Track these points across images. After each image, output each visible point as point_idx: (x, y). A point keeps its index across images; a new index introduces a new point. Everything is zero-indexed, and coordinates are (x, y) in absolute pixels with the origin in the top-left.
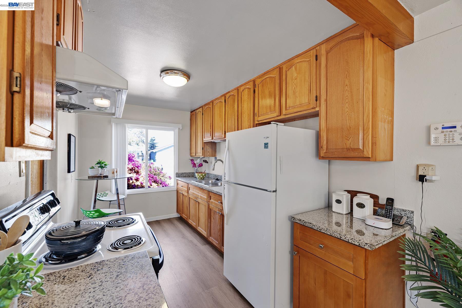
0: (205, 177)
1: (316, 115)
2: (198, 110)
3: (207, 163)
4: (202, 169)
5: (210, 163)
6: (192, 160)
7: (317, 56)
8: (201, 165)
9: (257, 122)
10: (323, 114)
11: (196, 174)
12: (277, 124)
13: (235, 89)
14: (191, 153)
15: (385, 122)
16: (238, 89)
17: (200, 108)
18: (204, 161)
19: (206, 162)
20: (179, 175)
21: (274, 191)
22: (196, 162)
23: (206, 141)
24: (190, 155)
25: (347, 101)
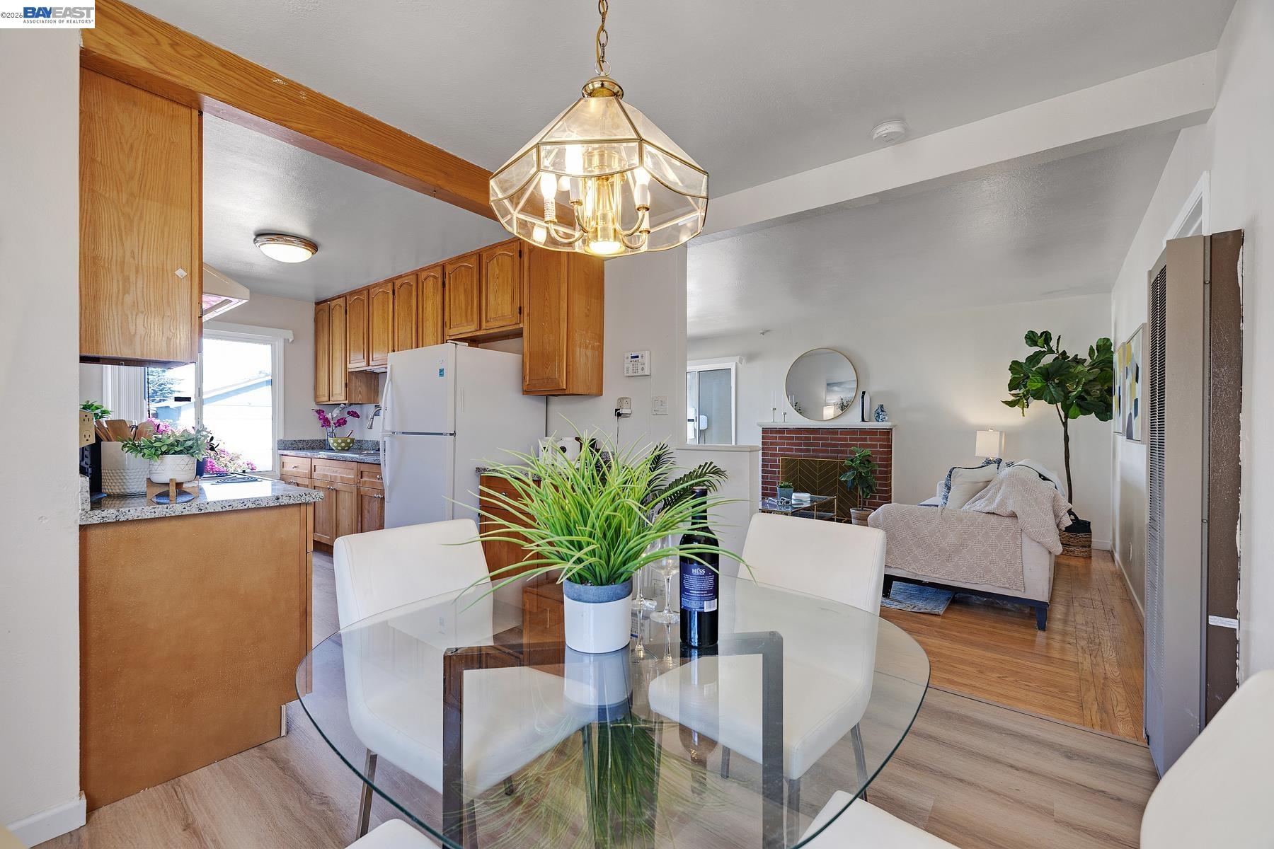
0: (351, 445)
1: (518, 334)
2: (334, 303)
3: (358, 417)
4: (346, 431)
5: (364, 418)
6: (320, 412)
7: (520, 252)
8: (341, 422)
9: (448, 338)
10: (526, 333)
11: (331, 441)
12: (456, 344)
13: (412, 273)
14: (316, 396)
15: (587, 347)
16: (416, 274)
17: (339, 297)
18: (349, 413)
19: (355, 415)
20: (286, 445)
21: (451, 434)
22: (329, 416)
23: (353, 370)
24: (315, 401)
25: (547, 319)
